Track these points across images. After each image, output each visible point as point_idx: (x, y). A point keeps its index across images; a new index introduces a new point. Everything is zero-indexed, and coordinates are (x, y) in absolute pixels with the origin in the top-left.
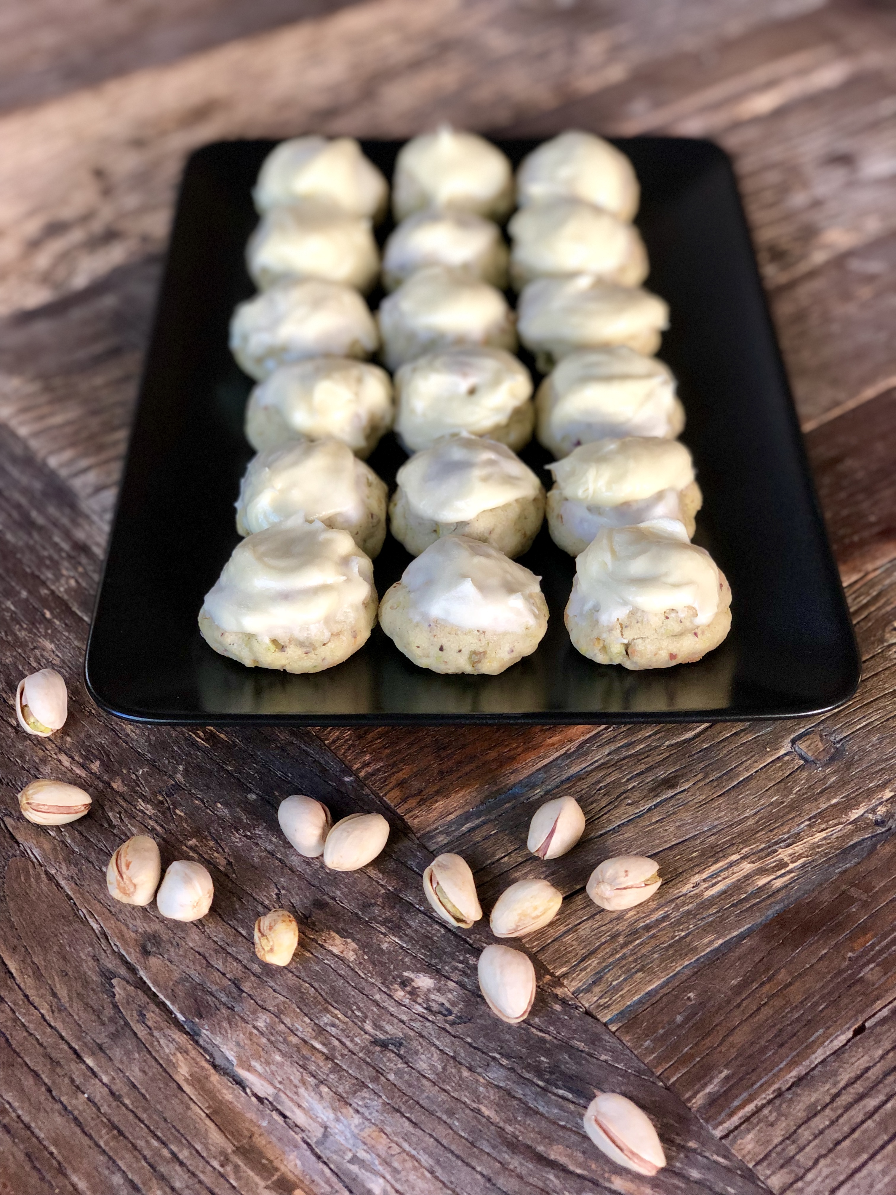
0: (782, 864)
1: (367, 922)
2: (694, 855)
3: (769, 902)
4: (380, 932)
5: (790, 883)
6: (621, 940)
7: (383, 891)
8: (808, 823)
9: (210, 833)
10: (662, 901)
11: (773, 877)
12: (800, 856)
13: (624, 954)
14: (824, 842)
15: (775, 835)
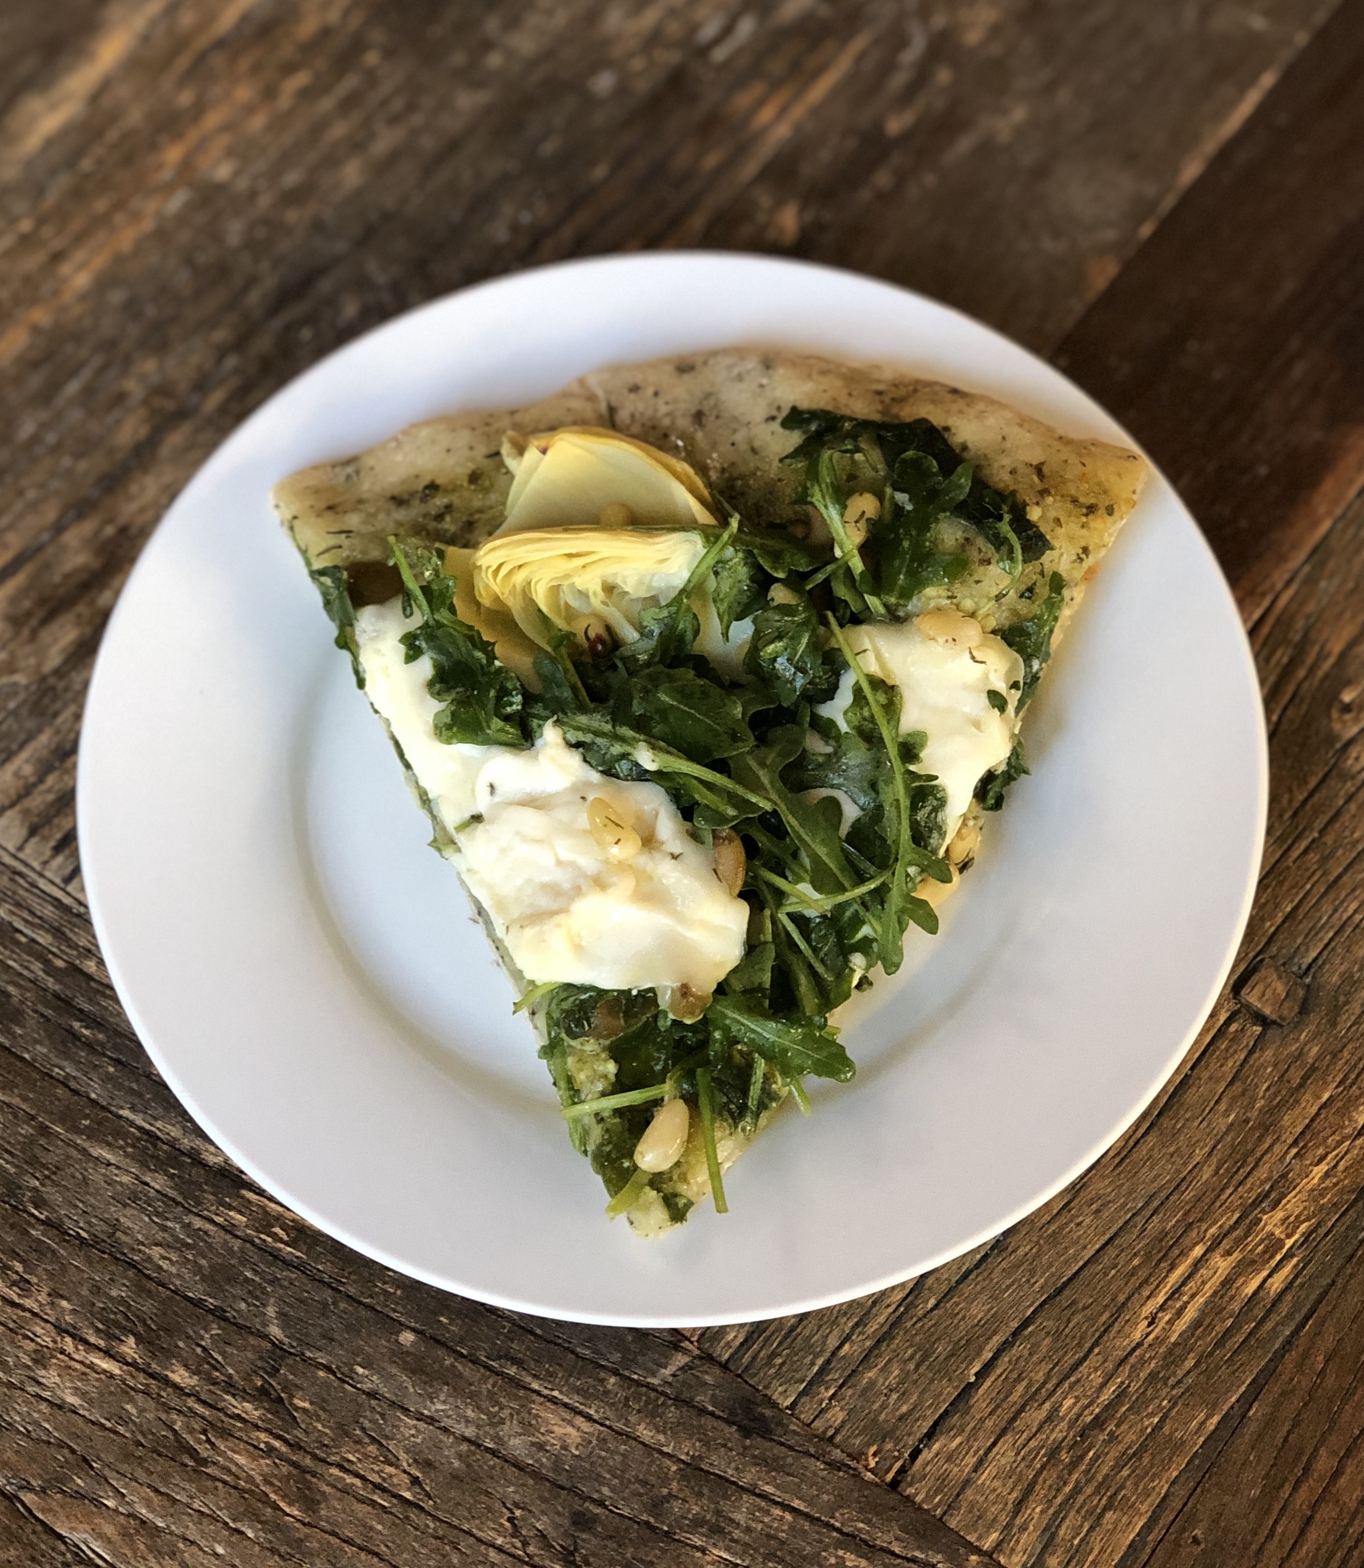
0: (1274, 1244)
1: (666, 1532)
2: (1136, 1262)
3: (1269, 1325)
4: (694, 1547)
5: (1296, 1277)
6: (1065, 1456)
7: (674, 1468)
8: (1294, 1151)
9: (363, 1429)
10: (1110, 1366)
11: (1265, 1273)
12: (1298, 1221)
13: (1077, 1482)
14: (1327, 1182)
15: (1251, 1189)
